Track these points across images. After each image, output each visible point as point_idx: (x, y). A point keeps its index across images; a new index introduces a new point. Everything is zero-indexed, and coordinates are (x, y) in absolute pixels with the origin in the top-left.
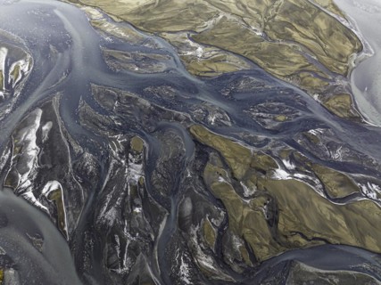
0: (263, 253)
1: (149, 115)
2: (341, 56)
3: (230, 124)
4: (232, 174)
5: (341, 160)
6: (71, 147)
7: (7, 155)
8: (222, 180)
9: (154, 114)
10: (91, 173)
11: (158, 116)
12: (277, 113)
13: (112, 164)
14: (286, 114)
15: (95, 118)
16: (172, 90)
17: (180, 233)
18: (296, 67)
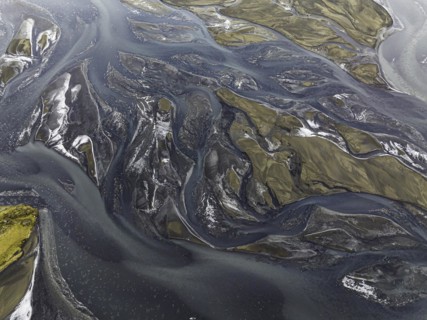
0: (286, 198)
1: (177, 80)
2: (370, 30)
3: (256, 88)
4: (258, 131)
5: (365, 121)
6: (100, 107)
7: (38, 114)
8: (247, 136)
9: (181, 79)
10: (120, 129)
11: (185, 80)
12: (304, 79)
13: (140, 122)
14: (312, 80)
15: (124, 82)
16: (200, 58)
17: (206, 180)
18: (324, 39)
